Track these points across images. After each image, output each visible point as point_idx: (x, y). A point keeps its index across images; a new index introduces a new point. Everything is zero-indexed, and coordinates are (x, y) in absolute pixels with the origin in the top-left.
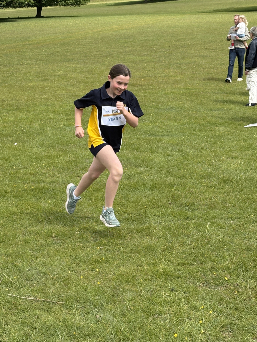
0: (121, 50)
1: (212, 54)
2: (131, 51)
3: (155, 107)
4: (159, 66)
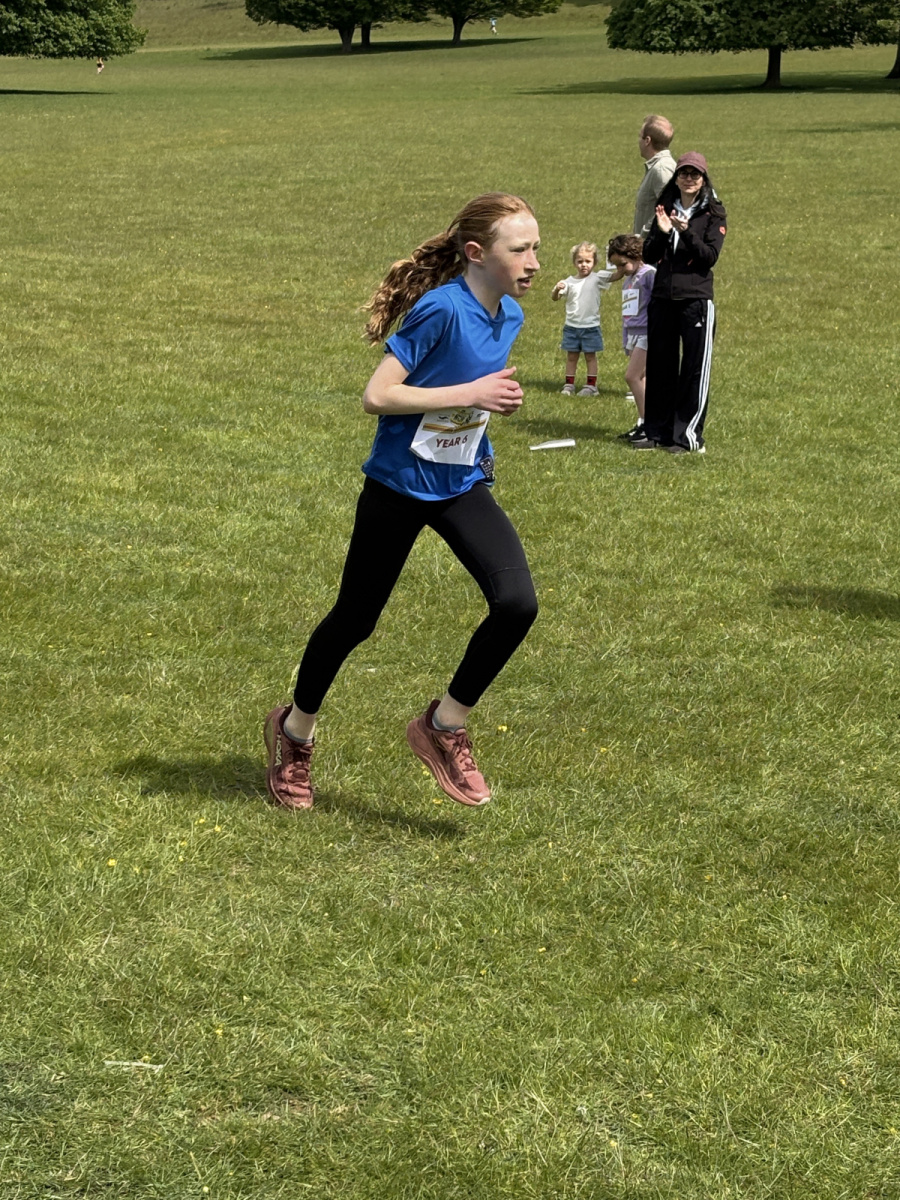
3: (276, 390)
4: (332, 266)
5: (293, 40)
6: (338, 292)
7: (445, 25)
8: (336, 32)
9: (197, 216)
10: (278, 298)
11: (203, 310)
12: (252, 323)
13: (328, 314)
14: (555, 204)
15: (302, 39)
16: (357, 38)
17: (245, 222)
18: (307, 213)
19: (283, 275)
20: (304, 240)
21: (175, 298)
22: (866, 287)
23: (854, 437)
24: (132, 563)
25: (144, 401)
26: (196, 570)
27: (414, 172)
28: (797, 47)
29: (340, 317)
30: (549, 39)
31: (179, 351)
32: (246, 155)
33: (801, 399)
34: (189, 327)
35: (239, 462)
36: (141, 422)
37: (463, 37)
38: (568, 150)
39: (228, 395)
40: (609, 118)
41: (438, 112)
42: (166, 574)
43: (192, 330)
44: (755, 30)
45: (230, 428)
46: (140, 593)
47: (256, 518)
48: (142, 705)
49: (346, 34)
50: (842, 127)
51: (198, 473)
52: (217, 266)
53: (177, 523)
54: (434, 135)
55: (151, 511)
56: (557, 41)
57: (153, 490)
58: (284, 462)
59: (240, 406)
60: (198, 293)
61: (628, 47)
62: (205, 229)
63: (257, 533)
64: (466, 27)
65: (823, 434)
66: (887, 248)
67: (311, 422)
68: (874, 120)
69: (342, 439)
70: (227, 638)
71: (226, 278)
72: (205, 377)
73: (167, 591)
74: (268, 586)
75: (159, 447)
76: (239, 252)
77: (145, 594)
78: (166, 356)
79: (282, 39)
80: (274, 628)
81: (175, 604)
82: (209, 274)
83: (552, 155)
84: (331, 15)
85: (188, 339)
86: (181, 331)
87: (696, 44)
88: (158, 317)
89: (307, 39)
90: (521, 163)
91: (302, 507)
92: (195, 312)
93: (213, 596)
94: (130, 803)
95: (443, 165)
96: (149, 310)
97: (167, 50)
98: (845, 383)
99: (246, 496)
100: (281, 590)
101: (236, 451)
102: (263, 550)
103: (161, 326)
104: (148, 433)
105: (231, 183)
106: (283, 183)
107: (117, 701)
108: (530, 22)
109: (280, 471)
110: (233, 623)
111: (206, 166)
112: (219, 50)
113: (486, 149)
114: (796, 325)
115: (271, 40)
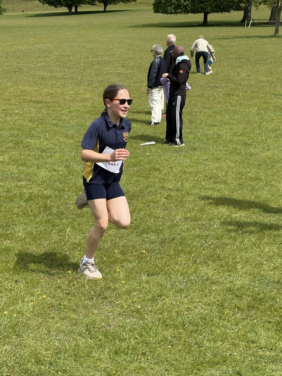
0: (32, 66)
1: (127, 71)
2: (43, 67)
3: (54, 125)
4: (70, 83)
5: (53, 10)
6: (72, 92)
7: (101, 6)
8: (67, 8)
9: (25, 67)
10: (52, 94)
11: (28, 98)
12: (44, 102)
13: (69, 99)
14: (140, 63)
15: (56, 10)
16: (73, 10)
17: (41, 69)
18: (61, 66)
19: (54, 86)
20: (60, 75)
21: (19, 94)
22: (243, 89)
23: (246, 139)
24: (8, 188)
25: (10, 130)
26: (31, 191)
27: (94, 52)
28: (213, 12)
29: (73, 100)
30: (134, 10)
31: (21, 112)
32: (40, 47)
33: (227, 126)
34: (24, 104)
35: (43, 151)
36: (9, 137)
37: (107, 10)
38: (143, 45)
39: (38, 127)
40: (155, 35)
41: (101, 33)
42: (20, 193)
43: (25, 105)
44: (199, 7)
45: (39, 139)
46: (12, 200)
47: (50, 171)
48: (14, 245)
49: (70, 9)
50: (229, 37)
51: (29, 155)
52: (32, 83)
53: (23, 173)
54: (99, 40)
55: (14, 169)
56: (136, 11)
57: (14, 161)
58: (58, 151)
59: (42, 131)
60: (26, 93)
61: (160, 12)
62: (28, 71)
63: (51, 176)
64: (108, 6)
65: (236, 138)
66: (248, 76)
67: (66, 136)
68: (239, 35)
69: (77, 142)
70: (43, 217)
71: (35, 87)
72: (30, 121)
73: (21, 199)
74: (56, 197)
75: (15, 146)
76: (39, 79)
77: (13, 200)
78: (17, 114)
79: (50, 10)
80: (59, 212)
81: (24, 204)
82: (29, 86)
83: (138, 46)
84: (65, 3)
85: (24, 108)
86: (21, 105)
87: (181, 11)
88: (13, 101)
89: (58, 10)
90: (129, 49)
91: (66, 167)
92: (26, 99)
93: (37, 200)
94: (11, 286)
95: (103, 50)
96: (10, 98)
97: (13, 14)
98: (241, 121)
99: (46, 163)
100: (61, 198)
101: (42, 147)
102: (53, 183)
103: (15, 104)
104: (12, 141)
105: (36, 56)
106: (52, 56)
107: (5, 243)
108: (128, 5)
109: (57, 154)
110: (45, 211)
111: (27, 51)
112: (30, 14)
113: (117, 45)
114: (222, 102)
115: (46, 11)
